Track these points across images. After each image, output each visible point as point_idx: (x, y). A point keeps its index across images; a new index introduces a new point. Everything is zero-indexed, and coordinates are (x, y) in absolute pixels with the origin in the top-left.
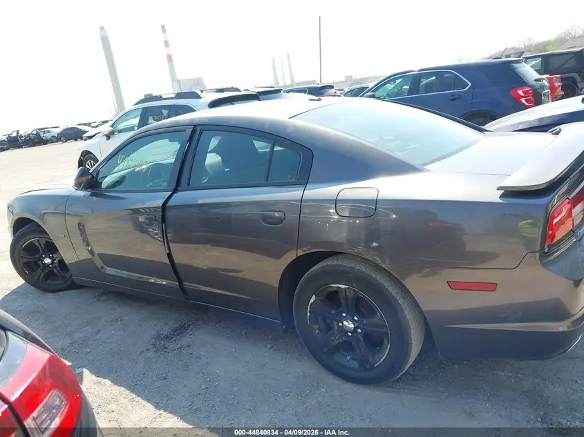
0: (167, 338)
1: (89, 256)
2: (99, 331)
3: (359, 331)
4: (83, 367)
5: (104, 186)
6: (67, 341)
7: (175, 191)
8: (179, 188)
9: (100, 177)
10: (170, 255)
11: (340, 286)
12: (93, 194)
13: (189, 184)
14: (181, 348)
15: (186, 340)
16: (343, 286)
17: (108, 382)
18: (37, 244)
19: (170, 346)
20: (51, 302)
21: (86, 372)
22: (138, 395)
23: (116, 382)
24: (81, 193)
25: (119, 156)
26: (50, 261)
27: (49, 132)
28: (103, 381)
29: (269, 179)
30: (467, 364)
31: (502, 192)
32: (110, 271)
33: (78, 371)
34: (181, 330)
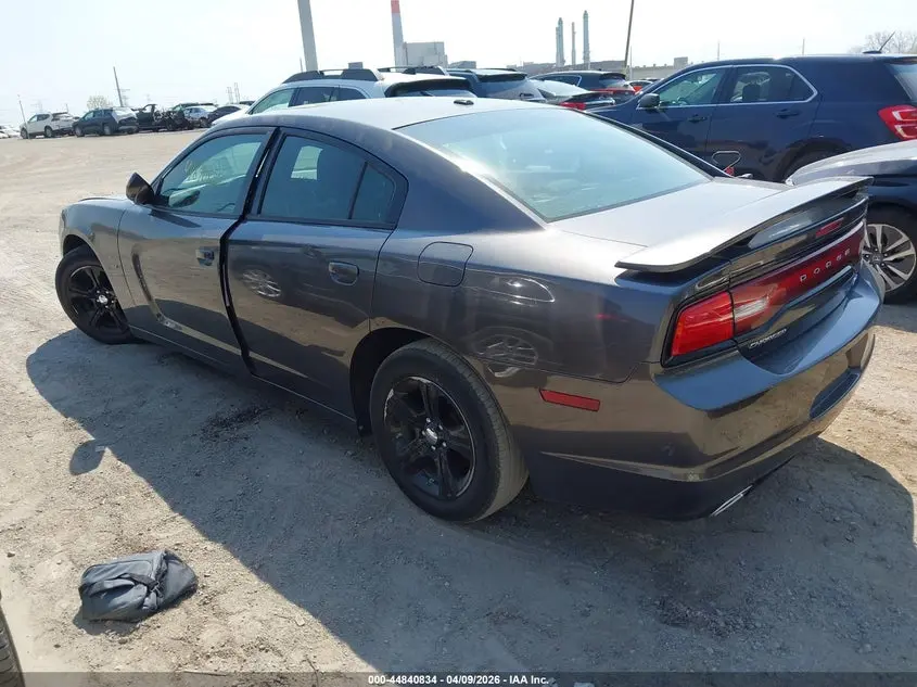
0: (225, 424)
1: (145, 302)
2: (144, 402)
3: (444, 445)
4: (106, 445)
5: (171, 202)
6: (100, 410)
7: (242, 219)
8: (248, 216)
9: (164, 189)
10: (230, 310)
11: (422, 379)
12: (154, 213)
13: (259, 212)
14: (235, 439)
15: (246, 430)
16: (425, 381)
17: (128, 468)
18: (89, 274)
19: (224, 433)
20: (103, 357)
21: (108, 451)
22: (157, 490)
23: (138, 470)
24: (139, 209)
25: (187, 161)
26: (106, 300)
27: (197, 111)
28: (123, 465)
29: (353, 216)
30: (601, 517)
31: (622, 271)
32: (170, 324)
33: (98, 449)
34: (245, 417)
